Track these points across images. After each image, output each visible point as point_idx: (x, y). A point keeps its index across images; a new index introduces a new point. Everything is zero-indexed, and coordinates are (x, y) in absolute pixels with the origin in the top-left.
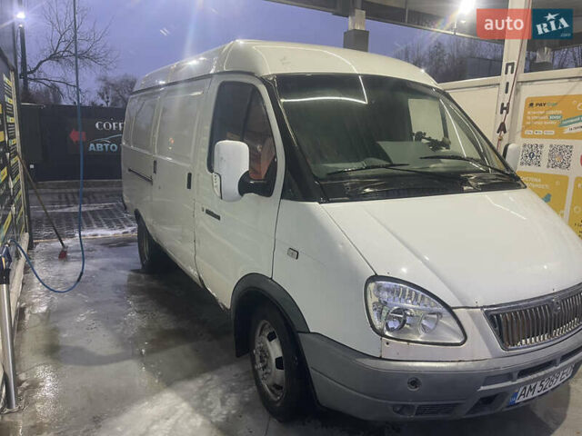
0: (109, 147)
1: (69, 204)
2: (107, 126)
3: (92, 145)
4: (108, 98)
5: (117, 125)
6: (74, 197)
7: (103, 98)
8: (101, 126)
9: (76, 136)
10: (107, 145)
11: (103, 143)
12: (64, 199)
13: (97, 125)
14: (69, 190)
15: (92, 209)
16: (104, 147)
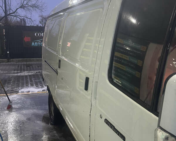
0: (40, 44)
1: (21, 70)
2: (40, 34)
3: (33, 43)
4: (43, 23)
6: (24, 67)
7: (41, 24)
8: (37, 35)
9: (26, 39)
10: (39, 43)
11: (37, 42)
12: (19, 68)
13: (35, 34)
14: (23, 63)
15: (30, 74)
16: (38, 44)
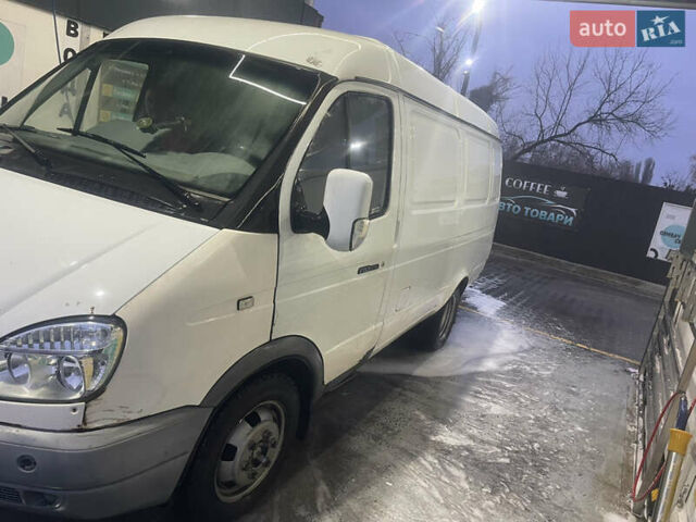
2: (518, 183)
5: (529, 185)
10: (509, 205)
